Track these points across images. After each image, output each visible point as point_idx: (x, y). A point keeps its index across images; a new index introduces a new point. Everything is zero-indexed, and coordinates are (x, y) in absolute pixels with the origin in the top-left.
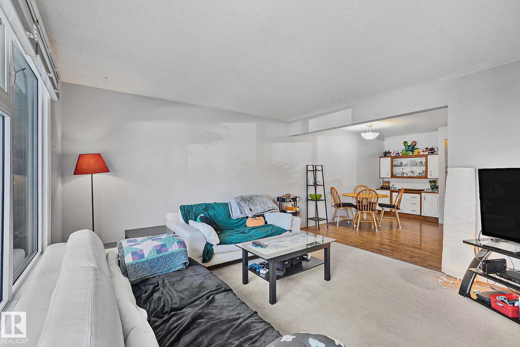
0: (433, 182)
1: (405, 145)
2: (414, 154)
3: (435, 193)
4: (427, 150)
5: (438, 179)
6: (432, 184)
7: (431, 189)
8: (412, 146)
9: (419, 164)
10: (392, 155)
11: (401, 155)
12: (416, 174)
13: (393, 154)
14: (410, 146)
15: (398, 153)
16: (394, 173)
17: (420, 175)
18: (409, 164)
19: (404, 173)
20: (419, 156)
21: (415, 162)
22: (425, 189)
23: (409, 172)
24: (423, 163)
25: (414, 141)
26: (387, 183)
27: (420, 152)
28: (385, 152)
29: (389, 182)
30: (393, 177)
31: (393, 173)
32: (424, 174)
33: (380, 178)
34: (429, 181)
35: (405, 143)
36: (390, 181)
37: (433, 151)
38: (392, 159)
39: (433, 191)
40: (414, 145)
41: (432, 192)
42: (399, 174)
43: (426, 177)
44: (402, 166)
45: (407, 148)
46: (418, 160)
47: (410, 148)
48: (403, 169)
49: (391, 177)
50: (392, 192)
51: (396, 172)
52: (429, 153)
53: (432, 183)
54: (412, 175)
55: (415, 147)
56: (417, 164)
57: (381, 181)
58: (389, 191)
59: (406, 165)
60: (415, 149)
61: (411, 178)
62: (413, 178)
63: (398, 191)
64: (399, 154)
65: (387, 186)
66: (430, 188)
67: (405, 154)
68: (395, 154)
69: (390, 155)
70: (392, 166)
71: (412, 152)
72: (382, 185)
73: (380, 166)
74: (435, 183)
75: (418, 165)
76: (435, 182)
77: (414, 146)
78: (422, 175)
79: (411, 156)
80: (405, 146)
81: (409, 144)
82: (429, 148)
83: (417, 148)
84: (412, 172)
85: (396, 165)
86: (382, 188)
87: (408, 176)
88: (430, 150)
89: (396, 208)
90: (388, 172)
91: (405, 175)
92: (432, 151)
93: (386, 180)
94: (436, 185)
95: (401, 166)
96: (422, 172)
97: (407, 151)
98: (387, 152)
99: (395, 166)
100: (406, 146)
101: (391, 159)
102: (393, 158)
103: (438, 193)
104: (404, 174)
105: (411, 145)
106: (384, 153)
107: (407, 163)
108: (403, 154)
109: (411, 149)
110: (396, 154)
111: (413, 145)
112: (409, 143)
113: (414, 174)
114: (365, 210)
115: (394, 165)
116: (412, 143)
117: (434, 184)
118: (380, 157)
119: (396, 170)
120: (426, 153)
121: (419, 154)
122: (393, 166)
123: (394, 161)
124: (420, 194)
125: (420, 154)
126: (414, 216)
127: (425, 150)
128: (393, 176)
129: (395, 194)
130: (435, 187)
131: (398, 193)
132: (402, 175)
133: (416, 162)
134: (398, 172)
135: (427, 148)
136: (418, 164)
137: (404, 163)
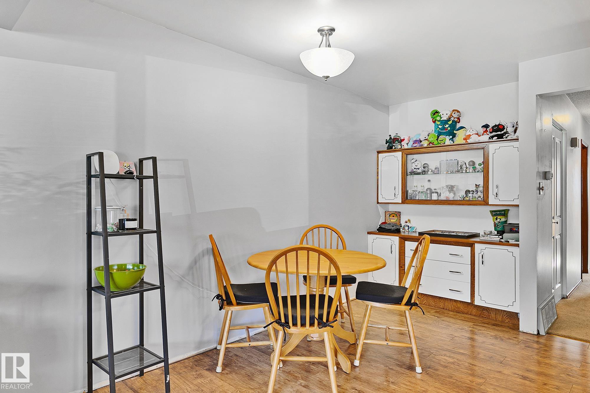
0: (500, 215)
1: (435, 120)
2: (455, 143)
3: (507, 243)
4: (486, 131)
5: (518, 206)
6: (498, 220)
7: (496, 232)
8: (450, 123)
9: (467, 168)
10: (406, 147)
11: (425, 145)
12: (460, 195)
13: (407, 144)
14: (446, 122)
15: (418, 139)
16: (410, 191)
17: (470, 195)
18: (443, 169)
19: (433, 191)
20: (467, 146)
21: (458, 163)
22: (482, 233)
23: (443, 187)
24: (477, 166)
25: (455, 110)
26: (393, 216)
27: (470, 135)
28: (391, 138)
29: (398, 214)
30: (407, 201)
31: (407, 192)
32: (479, 194)
33: (378, 203)
34: (492, 212)
35: (434, 114)
36: (400, 212)
37: (502, 132)
38: (405, 156)
39: (502, 238)
40: (456, 120)
41: (500, 243)
42: (422, 192)
43: (485, 202)
44: (429, 173)
45: (440, 127)
46: (464, 157)
47: (447, 126)
48: (429, 181)
49: (403, 202)
50: (404, 239)
51: (415, 189)
52: (492, 137)
53: (499, 217)
54: (451, 196)
55: (458, 125)
56: (461, 168)
57: (381, 210)
58: (398, 237)
59: (437, 171)
60: (458, 130)
61: (449, 204)
62: (452, 204)
63: (419, 238)
64: (422, 143)
65: (394, 225)
66: (493, 229)
67: (436, 142)
68: (411, 143)
69: (400, 147)
70: (405, 174)
71: (451, 137)
72: (382, 220)
73: (378, 173)
74: (504, 215)
75: (464, 171)
76: (504, 213)
77: (456, 122)
78: (475, 195)
79: (450, 148)
80: (434, 122)
81: (445, 118)
82: (491, 125)
83: (462, 128)
84: (451, 188)
85: (415, 170)
86: (382, 230)
87: (443, 198)
88: (494, 131)
89: (406, 304)
90: (397, 189)
91: (435, 197)
92: (499, 133)
93: (392, 208)
94: (506, 221)
95: (424, 173)
96: (474, 189)
97: (439, 134)
98: (394, 139)
99: (413, 173)
100: (438, 121)
101: (402, 157)
102: (407, 153)
103: (518, 245)
104: (432, 193)
105: (449, 120)
106: (387, 142)
107: (439, 167)
108: (431, 143)
109: (449, 129)
110: (415, 142)
111: (452, 119)
112: (445, 115)
113: (454, 194)
114: (295, 324)
115: (409, 170)
116: (451, 115)
117: (503, 219)
118: (379, 152)
119: (415, 185)
120: (486, 138)
121: (467, 140)
122: (407, 173)
123: (409, 162)
124: (472, 245)
125: (469, 141)
126: (454, 304)
127: (482, 130)
128: (406, 199)
129: (410, 246)
130: (507, 229)
131: (417, 243)
132: (429, 195)
133: (460, 164)
134: (420, 189)
135: (486, 126)
136: (465, 169)
137: (432, 167)
